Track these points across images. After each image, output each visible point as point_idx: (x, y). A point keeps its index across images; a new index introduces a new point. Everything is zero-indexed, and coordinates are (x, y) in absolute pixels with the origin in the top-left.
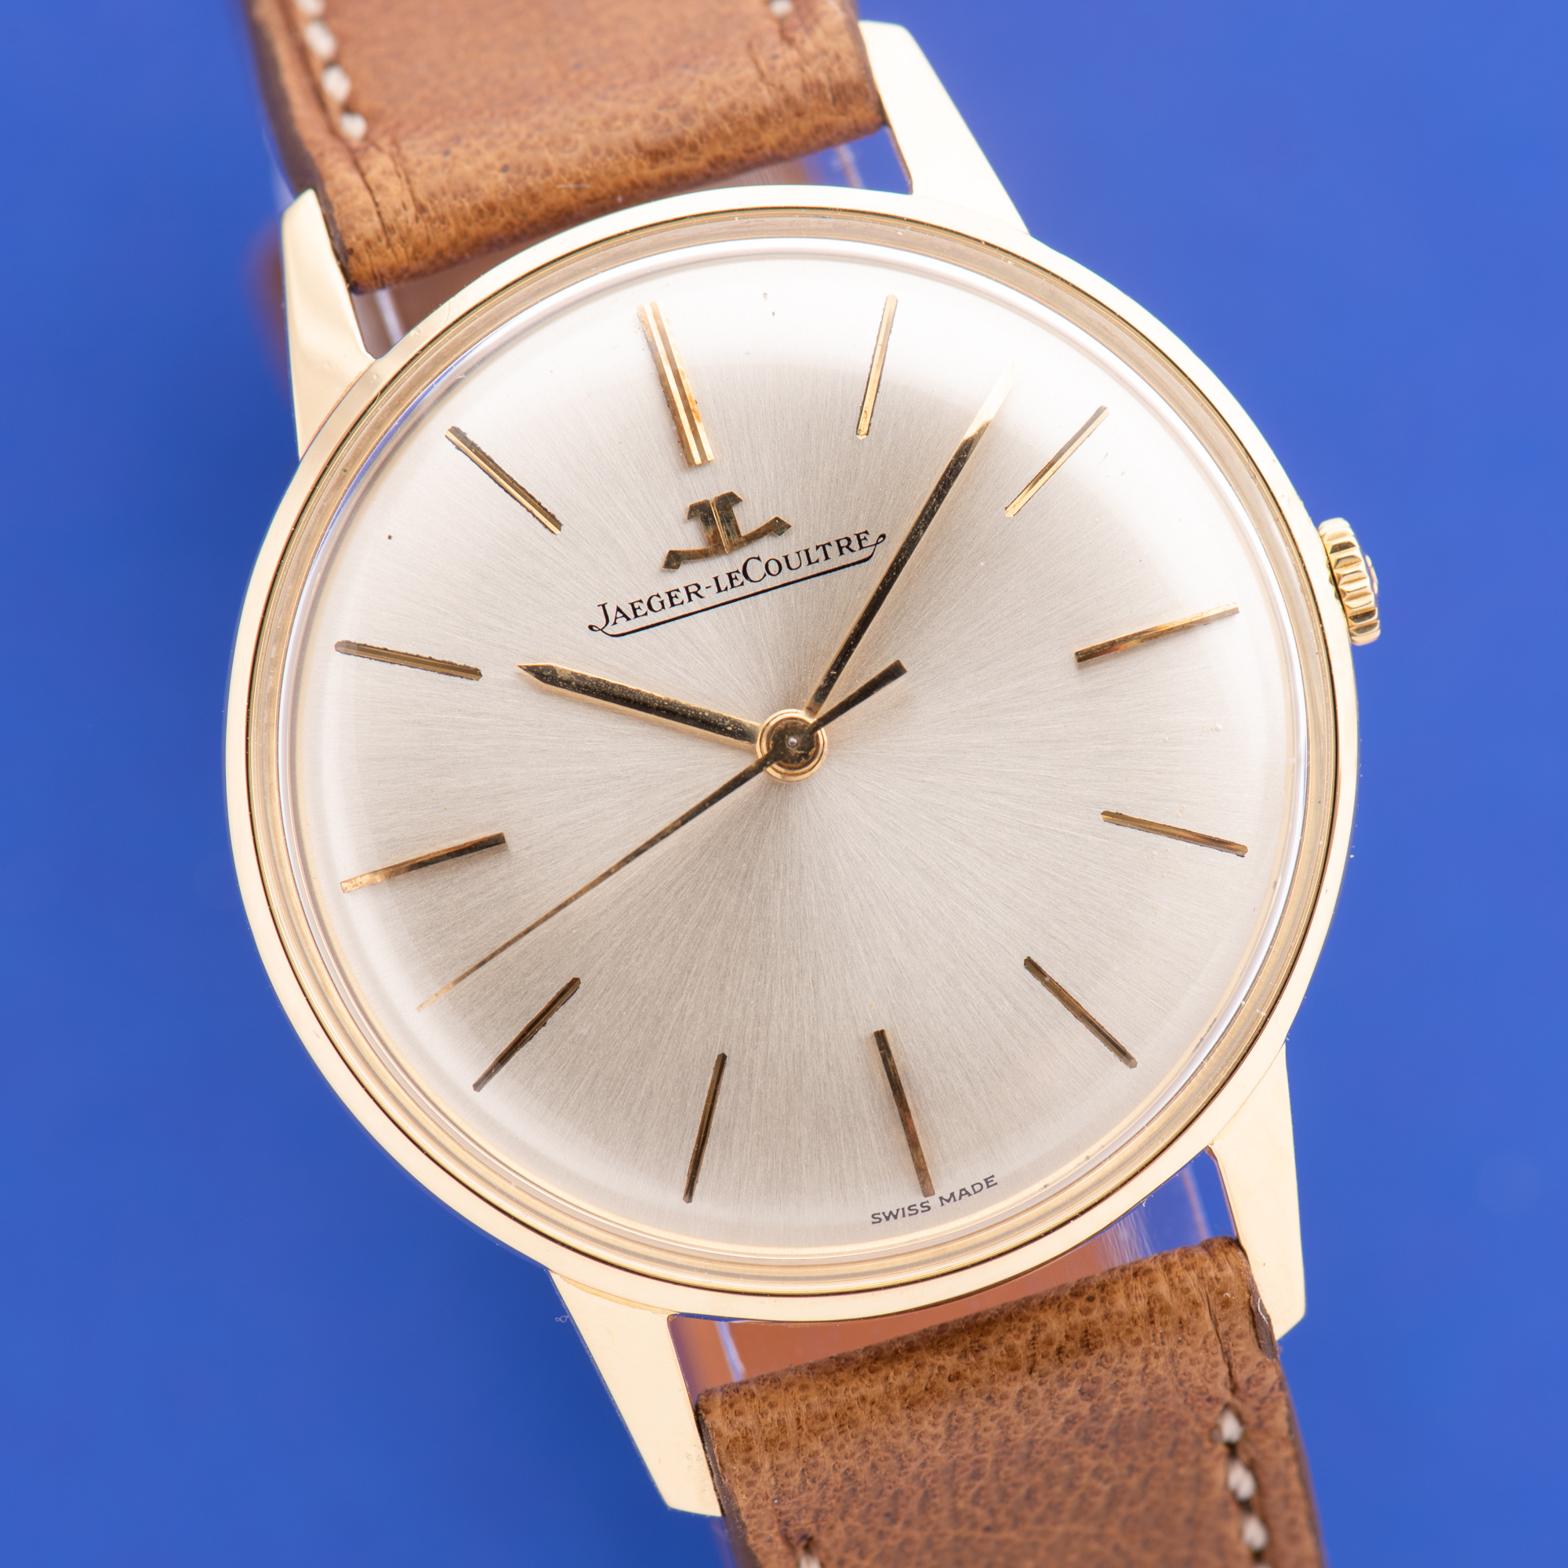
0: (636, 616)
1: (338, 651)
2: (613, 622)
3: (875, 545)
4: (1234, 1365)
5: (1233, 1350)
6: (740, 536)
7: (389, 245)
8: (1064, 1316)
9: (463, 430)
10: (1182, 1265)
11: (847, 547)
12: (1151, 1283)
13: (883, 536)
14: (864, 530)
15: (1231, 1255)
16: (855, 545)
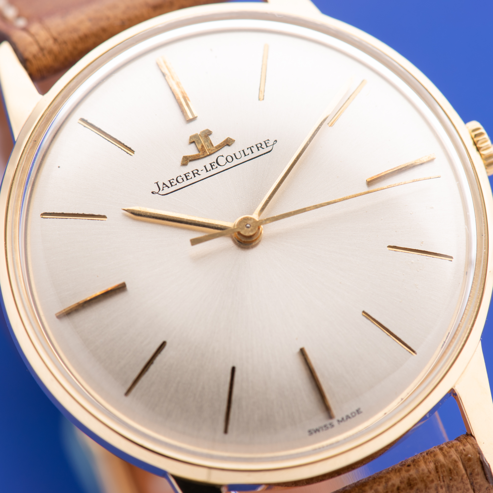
0: (172, 186)
1: (42, 217)
2: (162, 190)
3: (273, 145)
4: (476, 490)
5: (475, 481)
6: (213, 147)
7: (44, 55)
8: (398, 474)
9: (86, 119)
10: (447, 447)
11: (261, 147)
12: (435, 456)
13: (276, 141)
14: (267, 139)
15: (468, 439)
16: (264, 146)
